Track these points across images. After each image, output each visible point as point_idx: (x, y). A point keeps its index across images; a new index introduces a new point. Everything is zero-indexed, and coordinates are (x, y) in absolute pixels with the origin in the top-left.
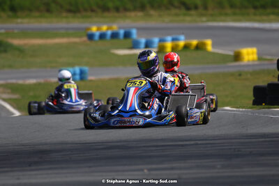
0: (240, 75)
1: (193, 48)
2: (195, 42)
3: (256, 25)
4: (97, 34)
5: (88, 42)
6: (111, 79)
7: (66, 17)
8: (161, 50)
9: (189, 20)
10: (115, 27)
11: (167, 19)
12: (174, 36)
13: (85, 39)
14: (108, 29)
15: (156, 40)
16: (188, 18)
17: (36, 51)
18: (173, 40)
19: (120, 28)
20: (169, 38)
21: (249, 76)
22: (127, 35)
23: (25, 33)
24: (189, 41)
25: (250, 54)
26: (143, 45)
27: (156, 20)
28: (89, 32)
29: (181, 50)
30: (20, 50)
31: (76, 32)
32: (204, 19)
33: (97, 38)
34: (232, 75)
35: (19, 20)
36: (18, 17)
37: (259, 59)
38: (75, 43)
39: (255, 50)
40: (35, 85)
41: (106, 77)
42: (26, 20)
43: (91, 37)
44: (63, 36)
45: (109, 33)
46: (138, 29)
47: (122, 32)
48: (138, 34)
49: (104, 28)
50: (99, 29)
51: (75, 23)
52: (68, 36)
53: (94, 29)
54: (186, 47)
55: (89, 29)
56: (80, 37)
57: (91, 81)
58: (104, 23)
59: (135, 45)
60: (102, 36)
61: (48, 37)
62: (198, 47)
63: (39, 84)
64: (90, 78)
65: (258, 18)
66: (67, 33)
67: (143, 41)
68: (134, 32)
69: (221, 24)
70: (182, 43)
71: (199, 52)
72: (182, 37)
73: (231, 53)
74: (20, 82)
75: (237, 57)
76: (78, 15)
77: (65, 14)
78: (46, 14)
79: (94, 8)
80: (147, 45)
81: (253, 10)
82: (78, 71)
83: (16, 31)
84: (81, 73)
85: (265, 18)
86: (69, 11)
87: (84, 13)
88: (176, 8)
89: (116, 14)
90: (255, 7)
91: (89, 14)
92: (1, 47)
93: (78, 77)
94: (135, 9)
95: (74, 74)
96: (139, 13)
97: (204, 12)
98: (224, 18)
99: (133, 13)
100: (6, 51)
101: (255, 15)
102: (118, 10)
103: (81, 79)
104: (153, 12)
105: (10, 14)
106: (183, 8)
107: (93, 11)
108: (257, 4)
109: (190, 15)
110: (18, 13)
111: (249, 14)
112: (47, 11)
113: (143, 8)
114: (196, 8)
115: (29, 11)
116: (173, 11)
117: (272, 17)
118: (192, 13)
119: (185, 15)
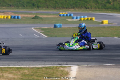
0: (104, 28)
1: (89, 19)
2: (90, 18)
4: (62, 15)
5: (60, 17)
6: (68, 28)
8: (80, 20)
9: (87, 12)
10: (67, 13)
11: (81, 11)
12: (84, 16)
13: (59, 16)
14: (65, 13)
15: (79, 17)
16: (86, 11)
17: (46, 19)
18: (84, 17)
19: (68, 13)
20: (83, 17)
21: (106, 28)
23: (42, 14)
24: (88, 18)
25: (106, 22)
26: (75, 18)
27: (78, 11)
28: (60, 14)
29: (86, 20)
30: (41, 18)
32: (91, 11)
33: (62, 16)
34: (102, 27)
35: (40, 10)
36: (39, 9)
37: (109, 23)
38: (56, 17)
40: (47, 28)
41: (66, 27)
42: (41, 10)
43: (60, 15)
44: (52, 15)
45: (65, 14)
46: (73, 14)
47: (69, 14)
48: (73, 15)
49: (64, 13)
50: (62, 13)
51: (55, 11)
52: (54, 15)
53: (61, 13)
54: (88, 19)
55: (59, 13)
56: (57, 15)
57: (63, 28)
59: (73, 18)
60: (63, 15)
61: (48, 15)
62: (91, 19)
63: (49, 28)
64: (62, 27)
65: (106, 12)
67: (75, 17)
68: (72, 14)
69: (96, 13)
70: (86, 18)
71: (91, 21)
72: (86, 16)
73: (101, 21)
74: (43, 27)
75: (102, 23)
76: (56, 9)
77: (52, 9)
78: (47, 9)
79: (60, 7)
80: (76, 18)
81: (104, 10)
82: (59, 25)
83: (39, 13)
84: (60, 25)
85: (107, 12)
86: (53, 8)
87: (58, 9)
88: (83, 8)
89: (66, 9)
90: (105, 9)
91: (59, 9)
92: (36, 18)
93: (59, 27)
94: (72, 8)
95: (58, 26)
96: (73, 9)
97: (91, 10)
98: (96, 11)
99: (71, 9)
100: (37, 19)
101: (105, 11)
102: (67, 8)
103: (60, 27)
104: (76, 9)
105: (37, 8)
106: (85, 8)
107: (60, 8)
108: (106, 8)
109: (87, 10)
110: (39, 8)
111: (103, 11)
112: (48, 8)
113: (74, 8)
114: (89, 8)
115: (42, 7)
116: (83, 9)
117: (110, 12)
118: (88, 9)
119: (85, 10)
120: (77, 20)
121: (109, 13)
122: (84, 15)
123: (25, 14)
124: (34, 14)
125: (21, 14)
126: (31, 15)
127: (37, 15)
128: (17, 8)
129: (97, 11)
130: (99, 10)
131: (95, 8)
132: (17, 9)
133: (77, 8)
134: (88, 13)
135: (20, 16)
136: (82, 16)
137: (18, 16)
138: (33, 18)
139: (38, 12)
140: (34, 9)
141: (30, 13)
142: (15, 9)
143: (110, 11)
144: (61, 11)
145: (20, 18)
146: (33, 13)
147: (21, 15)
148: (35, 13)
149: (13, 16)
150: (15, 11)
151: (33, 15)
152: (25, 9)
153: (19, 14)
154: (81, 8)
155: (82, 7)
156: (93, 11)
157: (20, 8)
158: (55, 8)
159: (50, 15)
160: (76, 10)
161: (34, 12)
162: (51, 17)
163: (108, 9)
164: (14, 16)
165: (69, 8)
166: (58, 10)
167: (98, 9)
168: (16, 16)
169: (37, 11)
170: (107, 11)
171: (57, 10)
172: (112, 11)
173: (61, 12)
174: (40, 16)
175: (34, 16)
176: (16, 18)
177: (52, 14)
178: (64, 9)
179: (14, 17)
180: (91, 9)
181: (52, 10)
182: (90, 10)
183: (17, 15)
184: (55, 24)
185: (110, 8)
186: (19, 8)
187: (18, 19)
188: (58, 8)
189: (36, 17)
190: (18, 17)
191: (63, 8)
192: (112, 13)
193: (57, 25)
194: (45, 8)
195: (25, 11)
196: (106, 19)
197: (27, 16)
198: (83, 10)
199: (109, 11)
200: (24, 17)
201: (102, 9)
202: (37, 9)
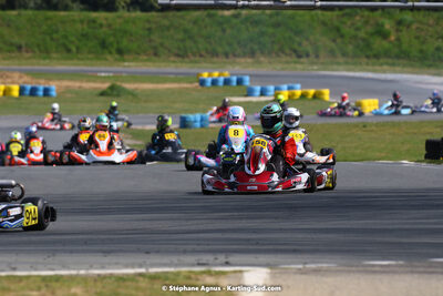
0: (364, 126)
1: (310, 97)
2: (312, 92)
3: (370, 75)
4: (210, 80)
5: (200, 88)
7: (174, 62)
9: (301, 68)
10: (227, 74)
11: (279, 67)
12: (290, 85)
13: (197, 84)
14: (220, 75)
15: (271, 88)
16: (298, 66)
17: (150, 96)
18: (289, 88)
19: (232, 75)
20: (285, 87)
21: (374, 128)
22: (240, 82)
23: (135, 77)
24: (305, 90)
25: (370, 105)
26: (258, 93)
27: (267, 67)
28: (201, 78)
29: (298, 100)
30: (133, 94)
31: (187, 77)
32: (315, 67)
33: (209, 84)
34: (356, 126)
35: (126, 64)
36: (124, 61)
38: (187, 89)
39: (376, 101)
42: (131, 64)
43: (202, 83)
44: (173, 81)
45: (222, 79)
46: (251, 76)
47: (234, 79)
48: (251, 81)
49: (216, 74)
50: (209, 75)
51: (184, 68)
52: (179, 81)
53: (205, 75)
54: (303, 96)
55: (198, 75)
56: (191, 82)
57: (213, 128)
58: (215, 69)
59: (250, 93)
60: (214, 82)
61: (158, 82)
62: (315, 97)
64: (211, 125)
65: (370, 68)
66: (178, 78)
67: (258, 88)
68: (247, 80)
69: (335, 73)
70: (298, 92)
71: (316, 101)
72: (298, 86)
74: (139, 127)
75: (358, 107)
76: (186, 60)
77: (172, 58)
78: (154, 58)
79: (203, 53)
80: (263, 93)
81: (365, 60)
82: (199, 119)
83: (124, 75)
84: (202, 120)
85: (377, 68)
86: (178, 55)
87: (192, 58)
88: (286, 55)
89: (225, 60)
90: (368, 57)
91: (197, 58)
92: (113, 91)
93: (198, 124)
94: (244, 55)
95: (195, 121)
96: (249, 60)
97: (315, 60)
98: (335, 67)
99: (243, 60)
100: (118, 95)
101: (367, 64)
102: (227, 55)
103: (202, 126)
104: (262, 59)
105: (117, 56)
106: (294, 55)
107: (201, 56)
108: (369, 53)
109: (302, 63)
110: (126, 57)
111: (361, 64)
112: (156, 54)
113: (252, 54)
114: (308, 55)
115: (137, 54)
116: (284, 58)
117: (385, 67)
118: (304, 60)
119: (295, 63)
120: (263, 99)
121: (384, 72)
122: (291, 80)
123: (71, 80)
124: (104, 79)
125: (60, 79)
126: (94, 81)
127: (118, 84)
128: (44, 59)
129: (338, 64)
130: (346, 63)
131: (332, 53)
132: (42, 62)
133: (262, 53)
134: (306, 73)
135: (54, 86)
136: (284, 83)
137: (47, 86)
138: (103, 94)
139: (121, 72)
140: (106, 59)
141: (92, 77)
142: (34, 61)
143: (387, 64)
144: (205, 65)
145: (54, 93)
146: (103, 74)
147: (58, 83)
148: (111, 75)
149: (29, 87)
150: (36, 67)
151: (103, 82)
152: (71, 62)
153: (50, 80)
154: (278, 56)
155: (283, 52)
156: (322, 63)
157: (54, 55)
158: (182, 55)
159: (165, 81)
160: (260, 63)
161: (105, 72)
162: (168, 89)
163: (377, 56)
164: (34, 85)
165: (235, 56)
166: (196, 62)
167: (341, 60)
168: (41, 88)
169: (116, 68)
170: (373, 64)
171: (191, 62)
172: (393, 65)
173: (205, 69)
174: (129, 86)
175: (106, 86)
176: (41, 93)
177: (172, 76)
178: (215, 59)
179: (33, 92)
180: (317, 56)
181: (173, 65)
182: (313, 63)
183: (42, 81)
184: (183, 115)
185: (387, 54)
186: (50, 58)
187: (46, 99)
188: (194, 54)
189: (112, 88)
190: (46, 92)
191: (214, 54)
192: (395, 72)
193: (191, 117)
194: (145, 58)
195: (73, 68)
196: (371, 93)
197: (80, 87)
198: (287, 62)
199: (381, 65)
200: (68, 90)
201: (355, 56)
202: (116, 60)
